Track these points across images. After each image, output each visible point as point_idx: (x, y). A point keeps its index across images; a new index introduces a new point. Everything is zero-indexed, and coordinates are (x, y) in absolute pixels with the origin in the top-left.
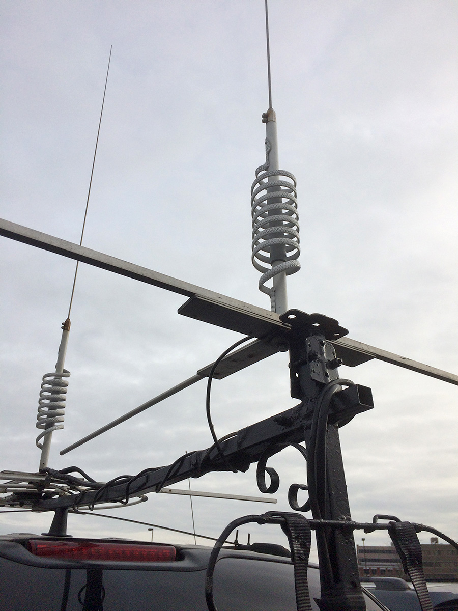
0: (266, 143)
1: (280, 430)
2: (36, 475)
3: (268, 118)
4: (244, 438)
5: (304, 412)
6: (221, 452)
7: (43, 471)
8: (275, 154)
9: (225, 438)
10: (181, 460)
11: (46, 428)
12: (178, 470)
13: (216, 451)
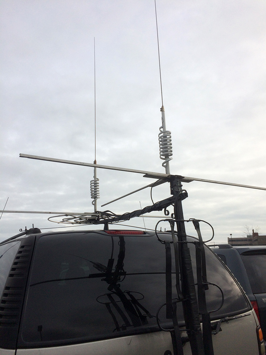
1: (169, 202)
2: (93, 213)
3: (162, 110)
4: (160, 203)
5: (174, 198)
6: (155, 207)
7: (96, 212)
9: (156, 203)
10: (145, 208)
11: (94, 198)
12: (144, 211)
13: (154, 206)
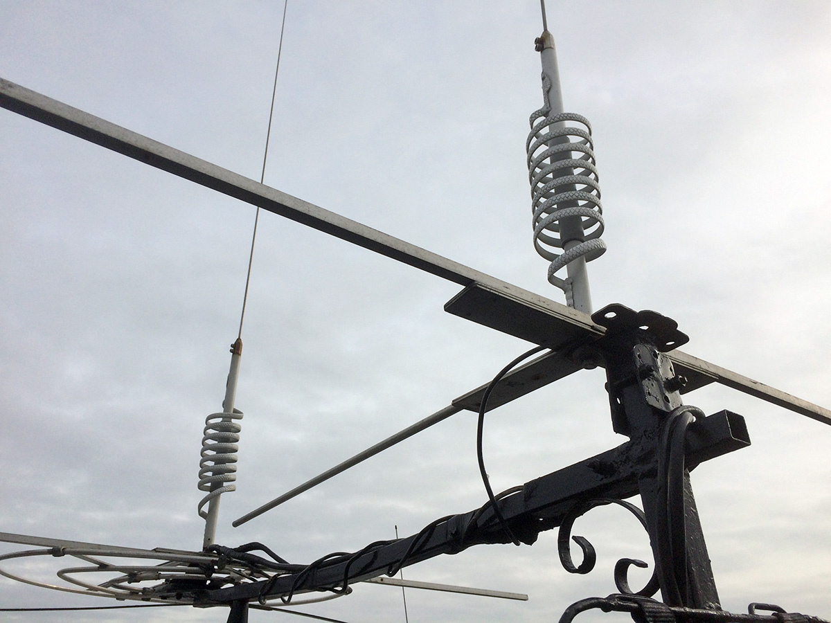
0: (543, 79)
1: (597, 480)
2: (199, 554)
3: (543, 44)
6: (498, 513)
7: (209, 549)
8: (558, 93)
9: (504, 494)
10: (431, 528)
11: (211, 489)
12: (427, 540)
